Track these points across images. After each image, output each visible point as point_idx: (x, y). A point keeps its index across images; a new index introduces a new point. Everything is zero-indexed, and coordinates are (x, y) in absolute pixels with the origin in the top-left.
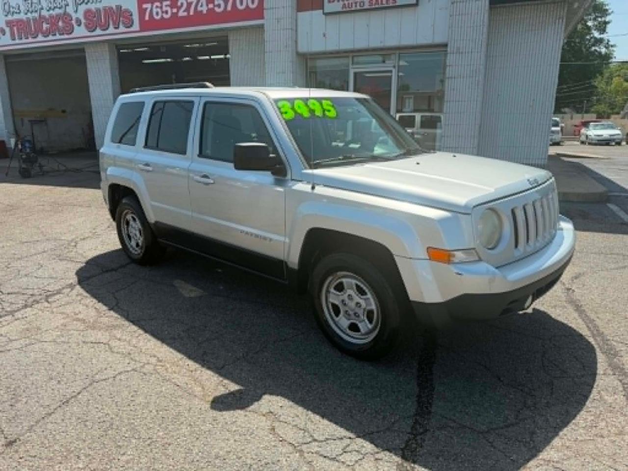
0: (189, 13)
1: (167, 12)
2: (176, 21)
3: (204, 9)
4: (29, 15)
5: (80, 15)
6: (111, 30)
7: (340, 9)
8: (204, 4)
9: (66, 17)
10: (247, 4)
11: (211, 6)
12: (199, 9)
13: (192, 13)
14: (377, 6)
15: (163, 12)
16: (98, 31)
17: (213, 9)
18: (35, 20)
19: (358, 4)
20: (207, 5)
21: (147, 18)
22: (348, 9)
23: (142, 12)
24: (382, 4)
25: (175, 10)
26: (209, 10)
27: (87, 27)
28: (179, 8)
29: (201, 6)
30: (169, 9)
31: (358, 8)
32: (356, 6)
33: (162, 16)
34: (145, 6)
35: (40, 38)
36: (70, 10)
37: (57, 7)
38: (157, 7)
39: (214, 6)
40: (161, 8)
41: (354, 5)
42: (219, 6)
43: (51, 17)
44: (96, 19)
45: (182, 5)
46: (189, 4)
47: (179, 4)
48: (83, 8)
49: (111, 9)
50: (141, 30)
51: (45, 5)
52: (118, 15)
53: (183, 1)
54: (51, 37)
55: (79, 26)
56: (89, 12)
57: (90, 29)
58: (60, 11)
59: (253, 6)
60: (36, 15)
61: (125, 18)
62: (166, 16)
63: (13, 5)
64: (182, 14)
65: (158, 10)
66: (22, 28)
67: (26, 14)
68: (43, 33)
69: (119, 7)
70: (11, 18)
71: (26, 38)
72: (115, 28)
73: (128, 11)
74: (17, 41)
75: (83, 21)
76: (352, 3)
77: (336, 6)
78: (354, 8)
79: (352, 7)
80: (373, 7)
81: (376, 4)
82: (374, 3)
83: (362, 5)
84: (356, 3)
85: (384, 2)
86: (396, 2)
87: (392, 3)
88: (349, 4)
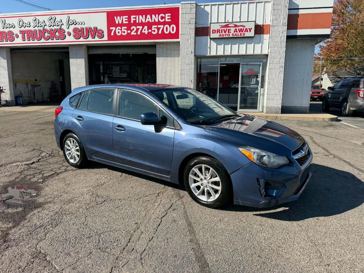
0: (137, 33)
1: (124, 32)
2: (129, 37)
3: (146, 32)
4: (36, 28)
5: (71, 30)
6: (90, 39)
7: (218, 37)
8: (146, 29)
9: (61, 31)
10: (170, 31)
11: (150, 31)
12: (143, 31)
13: (139, 33)
14: (236, 36)
15: (122, 32)
16: (82, 39)
18: (40, 31)
19: (227, 35)
20: (148, 30)
21: (112, 34)
22: (222, 37)
23: (109, 31)
24: (238, 35)
25: (129, 32)
26: (149, 33)
27: (74, 36)
28: (132, 31)
29: (145, 30)
30: (126, 31)
31: (227, 36)
32: (226, 36)
33: (121, 34)
34: (111, 28)
35: (43, 40)
36: (64, 27)
37: (55, 25)
38: (119, 29)
39: (152, 31)
40: (121, 30)
41: (225, 35)
42: (154, 31)
43: (51, 30)
44: (78, 33)
45: (134, 29)
46: (138, 30)
47: (132, 28)
48: (72, 27)
49: (90, 28)
50: (108, 40)
51: (47, 23)
52: (95, 32)
53: (134, 27)
54: (50, 41)
55: (69, 36)
56: (76, 29)
57: (77, 38)
58: (57, 27)
59: (173, 32)
60: (41, 28)
61: (99, 33)
62: (124, 34)
63: (26, 22)
64: (133, 33)
65: (119, 31)
66: (30, 35)
67: (34, 27)
68: (45, 38)
69: (96, 28)
70: (23, 29)
71: (33, 40)
72: (92, 38)
73: (101, 30)
74: (27, 42)
75: (72, 33)
76: (224, 34)
77: (217, 35)
78: (225, 37)
79: (224, 36)
80: (234, 36)
81: (235, 35)
82: (234, 35)
83: (229, 35)
84: (226, 34)
85: (239, 35)
86: (245, 35)
87: (243, 35)
88: (222, 34)
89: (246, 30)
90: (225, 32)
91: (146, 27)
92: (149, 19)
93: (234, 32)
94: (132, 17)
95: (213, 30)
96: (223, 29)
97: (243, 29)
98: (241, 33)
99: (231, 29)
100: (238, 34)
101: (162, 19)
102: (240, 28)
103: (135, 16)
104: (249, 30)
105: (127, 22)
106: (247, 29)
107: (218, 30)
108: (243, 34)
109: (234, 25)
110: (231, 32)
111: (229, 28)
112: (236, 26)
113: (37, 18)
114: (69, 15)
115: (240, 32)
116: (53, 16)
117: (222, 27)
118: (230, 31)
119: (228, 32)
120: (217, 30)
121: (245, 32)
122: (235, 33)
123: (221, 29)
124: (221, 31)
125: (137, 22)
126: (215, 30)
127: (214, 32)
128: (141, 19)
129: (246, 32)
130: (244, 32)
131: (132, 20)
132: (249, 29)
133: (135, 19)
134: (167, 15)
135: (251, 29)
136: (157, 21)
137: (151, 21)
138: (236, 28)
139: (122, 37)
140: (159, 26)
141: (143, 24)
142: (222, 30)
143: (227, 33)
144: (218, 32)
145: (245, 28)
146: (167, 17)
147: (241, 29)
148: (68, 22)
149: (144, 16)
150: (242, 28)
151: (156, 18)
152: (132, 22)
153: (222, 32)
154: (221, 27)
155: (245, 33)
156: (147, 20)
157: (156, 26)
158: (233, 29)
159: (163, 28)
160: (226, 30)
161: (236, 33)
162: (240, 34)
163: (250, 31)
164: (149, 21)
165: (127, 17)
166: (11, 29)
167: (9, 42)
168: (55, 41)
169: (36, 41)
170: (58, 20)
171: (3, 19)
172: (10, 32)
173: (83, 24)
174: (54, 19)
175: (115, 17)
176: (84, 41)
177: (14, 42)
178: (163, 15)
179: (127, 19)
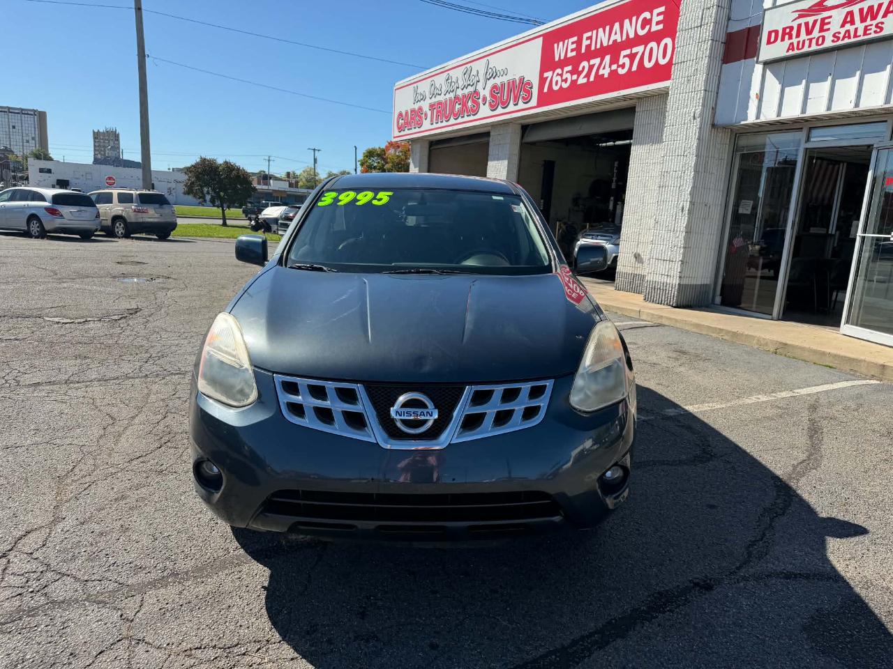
0: (588, 79)
1: (566, 81)
2: (575, 91)
3: (605, 72)
5: (487, 92)
6: (511, 107)
7: (785, 54)
8: (607, 66)
9: (475, 96)
10: (657, 59)
11: (614, 67)
12: (601, 72)
13: (592, 79)
14: (847, 41)
15: (562, 81)
16: (500, 110)
17: (616, 71)
18: (451, 101)
19: (814, 42)
20: (610, 67)
21: (546, 89)
22: (797, 52)
23: (542, 80)
24: (855, 36)
25: (575, 77)
27: (490, 105)
28: (579, 74)
29: (604, 68)
30: (569, 76)
31: (814, 47)
32: (810, 46)
33: (562, 86)
34: (546, 75)
35: (452, 121)
36: (480, 87)
37: (468, 85)
38: (557, 75)
39: (619, 66)
40: (561, 75)
41: (807, 43)
42: (623, 66)
43: (464, 96)
44: (499, 97)
45: (584, 68)
46: (591, 67)
47: (580, 69)
48: (491, 83)
49: (515, 82)
50: (538, 106)
51: (461, 83)
52: (519, 88)
53: (585, 64)
54: (460, 120)
55: (484, 104)
56: (495, 87)
57: (493, 108)
58: (471, 89)
59: (662, 62)
60: (452, 95)
61: (526, 91)
62: (565, 86)
63: (438, 86)
64: (582, 80)
65: (559, 78)
66: (440, 110)
67: (445, 95)
68: (455, 115)
69: (522, 79)
70: (434, 100)
71: (441, 122)
72: (515, 105)
73: (529, 83)
74: (435, 126)
75: (488, 99)
76: (804, 41)
77: (779, 50)
78: (806, 49)
79: (803, 47)
80: (838, 42)
81: (843, 39)
82: (841, 36)
83: (821, 42)
84: (810, 40)
85: (860, 32)
86: (882, 29)
87: (875, 32)
88: (798, 42)
89: (892, 9)
90: (809, 32)
91: (608, 58)
92: (616, 34)
93: (843, 26)
94: (586, 35)
95: (770, 33)
96: (802, 21)
97: (881, 5)
98: (869, 22)
99: (830, 17)
100: (856, 30)
101: (643, 28)
102: (864, 5)
103: (589, 34)
105: (574, 53)
107: (788, 30)
108: (877, 26)
110: (828, 29)
111: (825, 14)
113: (451, 73)
114: (489, 58)
115: (863, 20)
116: (468, 66)
117: (800, 16)
118: (829, 23)
119: (821, 30)
120: (784, 29)
122: (843, 31)
123: (795, 25)
124: (794, 33)
125: (593, 48)
126: (776, 32)
127: (774, 37)
128: (602, 37)
129: (890, 15)
130: (879, 19)
131: (585, 43)
133: (588, 42)
134: (656, 11)
136: (632, 36)
137: (619, 40)
138: (848, 9)
140: (635, 50)
141: (601, 52)
142: (799, 26)
143: (816, 33)
144: (787, 37)
145: (885, 1)
146: (656, 19)
147: (869, 8)
148: (487, 73)
149: (608, 28)
150: (874, 2)
151: (631, 28)
152: (583, 51)
153: (798, 35)
154: (796, 15)
155: (883, 20)
156: (613, 38)
157: (627, 52)
158: (839, 16)
159: (643, 54)
160: (815, 22)
161: (848, 26)
162: (866, 27)
164: (615, 41)
165: (575, 39)
166: (422, 104)
167: (417, 130)
168: (466, 119)
169: (445, 124)
170: (474, 72)
171: (415, 85)
172: (420, 109)
173: (505, 73)
174: (469, 72)
175: (556, 45)
176: (501, 114)
177: (421, 129)
178: (647, 15)
179: (574, 46)
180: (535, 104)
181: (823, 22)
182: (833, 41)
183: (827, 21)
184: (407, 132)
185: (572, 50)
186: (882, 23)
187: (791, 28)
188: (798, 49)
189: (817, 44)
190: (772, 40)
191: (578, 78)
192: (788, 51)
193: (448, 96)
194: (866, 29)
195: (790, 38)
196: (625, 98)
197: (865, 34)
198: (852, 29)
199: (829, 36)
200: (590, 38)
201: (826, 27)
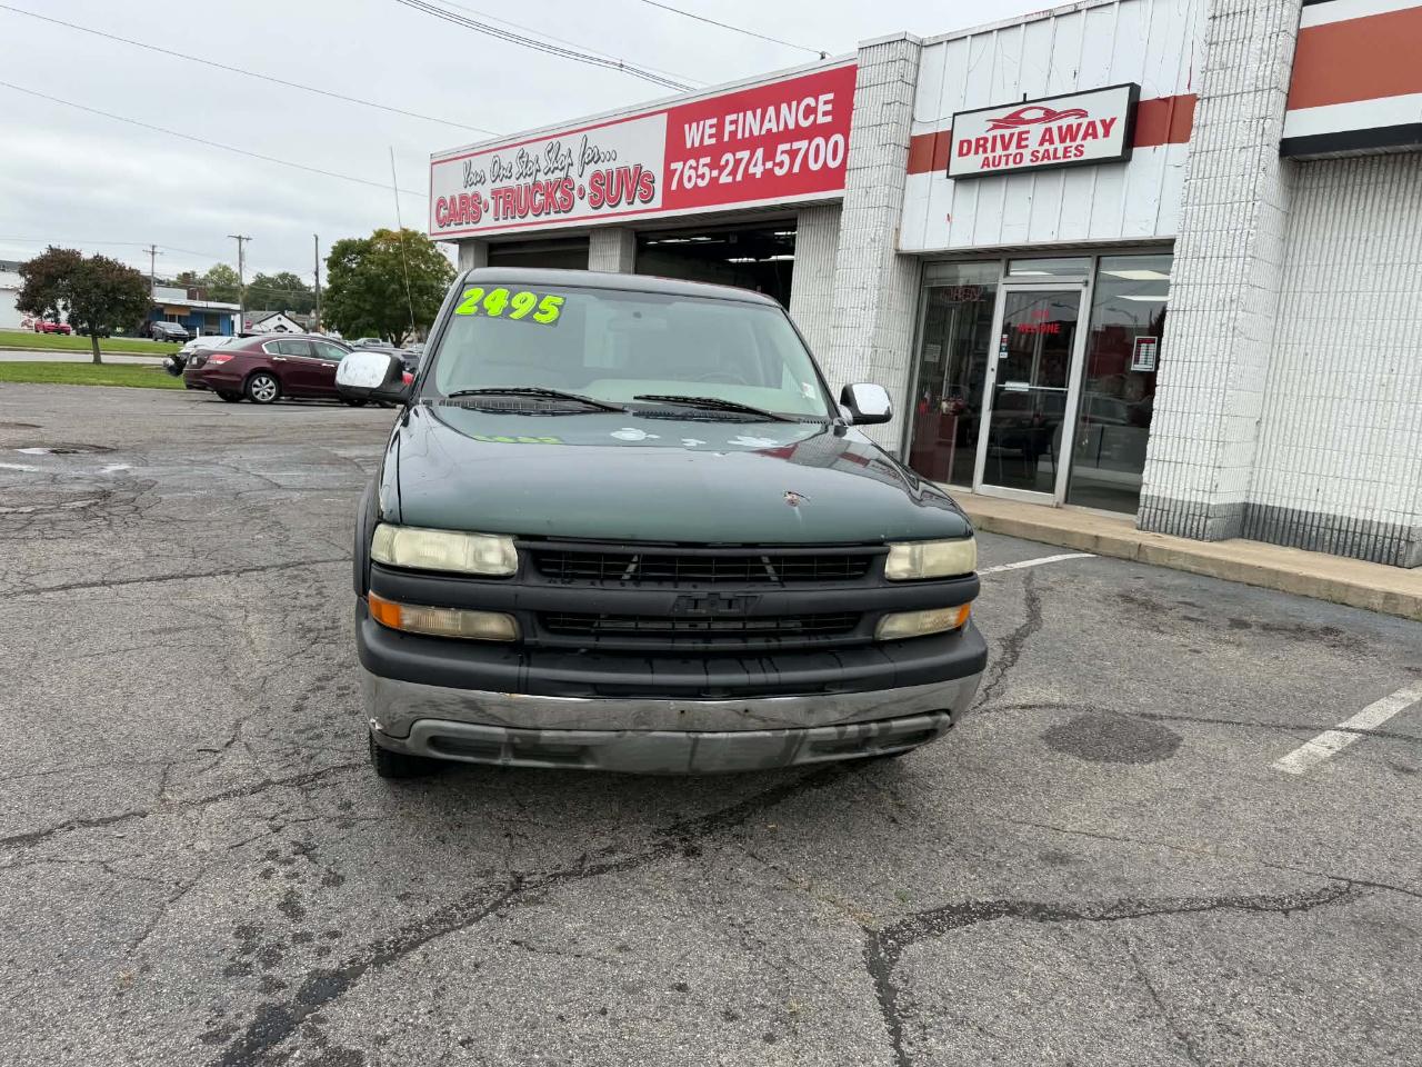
0: (735, 177)
1: (702, 177)
2: (715, 191)
3: (757, 171)
5: (585, 182)
6: (623, 206)
7: (978, 169)
8: (760, 162)
9: (567, 184)
10: (825, 160)
11: (769, 165)
12: (752, 170)
13: (739, 177)
14: (1046, 162)
15: (698, 177)
16: (606, 209)
17: (772, 170)
18: (527, 188)
19: (1011, 159)
20: (764, 164)
21: (674, 187)
22: (992, 168)
23: (669, 174)
24: (1055, 157)
25: (715, 173)
26: (765, 172)
27: (591, 200)
28: (722, 169)
29: (756, 165)
30: (706, 170)
31: (1011, 165)
32: (1007, 164)
33: (696, 183)
34: (673, 166)
35: (530, 218)
36: (574, 173)
37: (557, 168)
38: (691, 167)
39: (775, 164)
40: (696, 169)
41: (1004, 159)
42: (781, 165)
43: (549, 184)
44: (605, 188)
45: (727, 161)
46: (737, 162)
47: (723, 162)
48: (591, 169)
49: (627, 171)
50: (664, 208)
51: (543, 164)
52: (635, 180)
53: (728, 156)
54: (543, 217)
55: (581, 199)
56: (597, 175)
57: (596, 205)
58: (560, 175)
59: (833, 164)
60: (530, 180)
61: (644, 185)
62: (702, 183)
63: (505, 165)
64: (725, 179)
65: (693, 172)
66: (509, 201)
67: (517, 179)
68: (534, 210)
69: (638, 168)
70: (498, 185)
71: (513, 218)
72: (629, 204)
73: (649, 175)
74: (502, 222)
75: (588, 190)
76: (1000, 157)
77: (972, 164)
78: (1003, 167)
79: (1000, 162)
80: (1039, 163)
81: (1042, 160)
82: (1040, 155)
83: (1018, 160)
84: (1007, 156)
85: (1060, 154)
86: (1082, 153)
87: (1076, 155)
88: (994, 157)
89: (1091, 131)
90: (1005, 147)
91: (760, 153)
92: (770, 120)
93: (1041, 144)
94: (729, 118)
95: (962, 143)
96: (998, 132)
97: (1079, 125)
98: (1068, 143)
99: (1028, 132)
100: (1056, 150)
101: (806, 117)
102: (1064, 123)
103: (733, 117)
104: (1100, 130)
105: (713, 141)
106: (1092, 124)
107: (982, 142)
108: (1076, 149)
109: (1040, 114)
110: (1026, 146)
111: (1023, 128)
112: (1050, 115)
113: (527, 148)
114: (586, 132)
115: (1062, 140)
116: (554, 141)
117: (995, 127)
118: (1027, 139)
119: (1019, 146)
120: (978, 140)
121: (1084, 138)
122: (1042, 150)
123: (990, 135)
124: (989, 145)
125: (740, 136)
126: (969, 142)
127: (967, 148)
128: (751, 124)
129: (1090, 138)
130: (1079, 141)
131: (729, 128)
132: (1103, 122)
133: (733, 128)
134: (823, 98)
135: (1113, 120)
136: (791, 126)
137: (775, 130)
138: (1048, 125)
139: (697, 196)
140: (796, 145)
141: (751, 143)
142: (994, 138)
143: (1013, 149)
144: (981, 149)
145: (1085, 121)
146: (822, 108)
147: (1070, 127)
148: (584, 154)
149: (759, 111)
150: (1073, 121)
151: (790, 116)
152: (726, 138)
153: (993, 150)
154: (991, 125)
155: (1083, 143)
156: (767, 125)
157: (786, 147)
158: (1036, 131)
159: (808, 149)
160: (1012, 135)
161: (1046, 145)
162: (1066, 149)
163: (1107, 134)
164: (769, 131)
165: (714, 121)
166: (478, 188)
167: (472, 226)
168: (553, 216)
169: (518, 220)
170: (564, 151)
171: (467, 160)
172: (476, 195)
173: (613, 157)
174: (556, 148)
175: (687, 126)
176: (609, 214)
177: (479, 225)
178: (810, 101)
179: (713, 131)
180: (659, 205)
181: (1020, 139)
182: (1032, 161)
183: (1023, 136)
184: (453, 227)
185: (711, 136)
186: (1082, 146)
187: (986, 140)
188: (994, 165)
189: (1015, 162)
190: (965, 151)
191: (720, 174)
192: (982, 167)
193: (522, 181)
194: (1066, 150)
195: (985, 151)
196: (784, 207)
197: (1065, 157)
198: (1051, 148)
199: (1027, 153)
200: (734, 122)
201: (1023, 143)
